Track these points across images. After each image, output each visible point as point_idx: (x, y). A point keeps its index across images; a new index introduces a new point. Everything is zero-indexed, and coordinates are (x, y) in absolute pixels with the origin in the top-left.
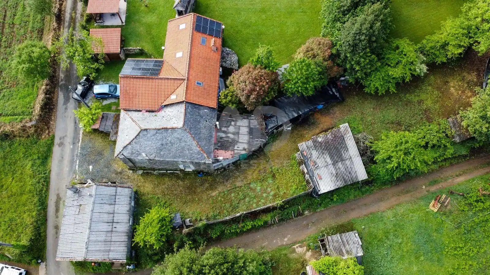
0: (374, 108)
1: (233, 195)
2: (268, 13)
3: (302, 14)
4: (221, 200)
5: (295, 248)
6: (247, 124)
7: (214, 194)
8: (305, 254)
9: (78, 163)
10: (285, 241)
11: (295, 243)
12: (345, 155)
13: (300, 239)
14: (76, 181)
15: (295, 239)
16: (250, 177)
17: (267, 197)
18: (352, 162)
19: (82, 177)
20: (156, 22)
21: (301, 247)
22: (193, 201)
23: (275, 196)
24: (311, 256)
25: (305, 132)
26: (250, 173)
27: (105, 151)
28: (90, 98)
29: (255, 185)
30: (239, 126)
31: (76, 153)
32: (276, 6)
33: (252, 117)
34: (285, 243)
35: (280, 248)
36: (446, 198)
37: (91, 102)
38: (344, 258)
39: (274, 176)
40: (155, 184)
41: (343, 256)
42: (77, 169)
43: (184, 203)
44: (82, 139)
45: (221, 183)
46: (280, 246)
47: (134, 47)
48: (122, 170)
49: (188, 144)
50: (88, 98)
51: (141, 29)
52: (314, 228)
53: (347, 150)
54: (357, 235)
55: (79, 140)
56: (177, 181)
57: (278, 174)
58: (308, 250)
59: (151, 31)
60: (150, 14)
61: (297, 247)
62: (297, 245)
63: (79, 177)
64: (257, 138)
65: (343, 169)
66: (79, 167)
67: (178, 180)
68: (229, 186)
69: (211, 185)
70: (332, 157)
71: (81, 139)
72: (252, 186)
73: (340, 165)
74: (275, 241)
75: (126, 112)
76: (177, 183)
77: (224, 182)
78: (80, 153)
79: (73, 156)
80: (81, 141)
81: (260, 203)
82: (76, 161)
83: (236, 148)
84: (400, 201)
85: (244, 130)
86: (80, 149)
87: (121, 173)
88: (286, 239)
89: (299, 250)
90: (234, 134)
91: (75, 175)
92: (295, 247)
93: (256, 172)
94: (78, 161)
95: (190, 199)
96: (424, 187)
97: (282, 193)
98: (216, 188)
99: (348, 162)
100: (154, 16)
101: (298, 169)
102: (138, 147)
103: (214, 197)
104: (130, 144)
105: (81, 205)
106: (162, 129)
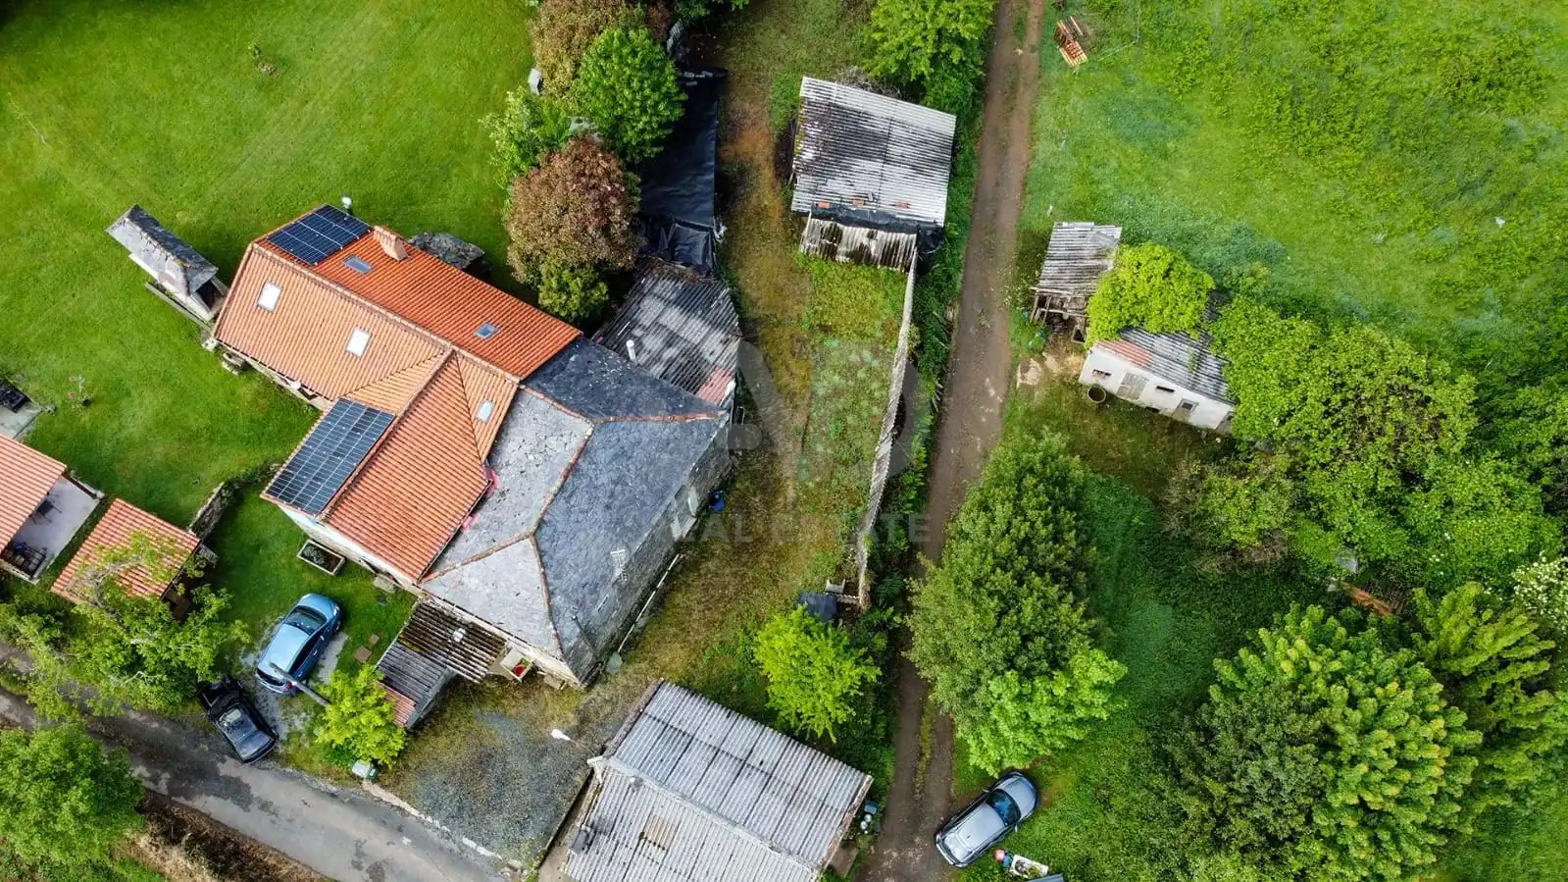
0: (783, 32)
1: (820, 448)
2: (367, 102)
3: (428, 29)
4: (816, 483)
5: (1021, 384)
6: (661, 305)
7: (791, 494)
8: (1046, 370)
9: (472, 844)
10: (996, 395)
11: (1011, 377)
12: (880, 127)
13: (1006, 360)
14: (525, 872)
15: (1002, 372)
16: (796, 384)
17: (870, 370)
18: (903, 124)
19: (525, 846)
20: (168, 401)
21: (1026, 369)
22: (781, 555)
23: (875, 353)
24: (1057, 359)
25: (754, 201)
26: (786, 379)
27: (485, 742)
28: (279, 715)
29: (825, 383)
30: (655, 322)
31: (434, 836)
32: (358, 74)
33: (645, 282)
34: (1000, 399)
35: (1006, 416)
36: (1069, 24)
37: (295, 717)
38: (1110, 268)
39: (826, 329)
40: (676, 635)
42: (489, 854)
43: (775, 582)
44: (401, 798)
45: (771, 462)
46: (1001, 415)
47: (205, 502)
48: (578, 711)
49: (645, 439)
50: (274, 720)
51: (160, 450)
52: (997, 318)
53: (867, 116)
54: (1065, 224)
55: (399, 808)
56: (702, 572)
57: (825, 317)
58: (1041, 360)
59: (186, 429)
60: (124, 403)
61: (1023, 378)
62: (1019, 375)
63: (518, 857)
64: (712, 303)
65: (909, 150)
66: (486, 845)
67: (699, 570)
68: (790, 446)
69: (763, 490)
70: (866, 156)
71: (397, 802)
72: (821, 392)
73: (895, 150)
74: (984, 420)
75: (437, 573)
76: (706, 574)
77: (774, 455)
78: (445, 823)
79: (441, 849)
80: (404, 805)
81: (876, 394)
82: (461, 845)
83: (711, 359)
84: (1026, 111)
85: (673, 318)
86: (429, 819)
87: (584, 720)
88: (992, 392)
89: (1032, 376)
90: (669, 344)
91: (507, 869)
92: (1020, 381)
93: (792, 362)
94: (466, 841)
95: (769, 562)
96: (1020, 51)
97: (879, 334)
98: (778, 480)
99: (897, 131)
100: (140, 394)
101: (838, 268)
102: (573, 577)
103: (798, 498)
104: (550, 594)
105: (643, 834)
106: (566, 477)
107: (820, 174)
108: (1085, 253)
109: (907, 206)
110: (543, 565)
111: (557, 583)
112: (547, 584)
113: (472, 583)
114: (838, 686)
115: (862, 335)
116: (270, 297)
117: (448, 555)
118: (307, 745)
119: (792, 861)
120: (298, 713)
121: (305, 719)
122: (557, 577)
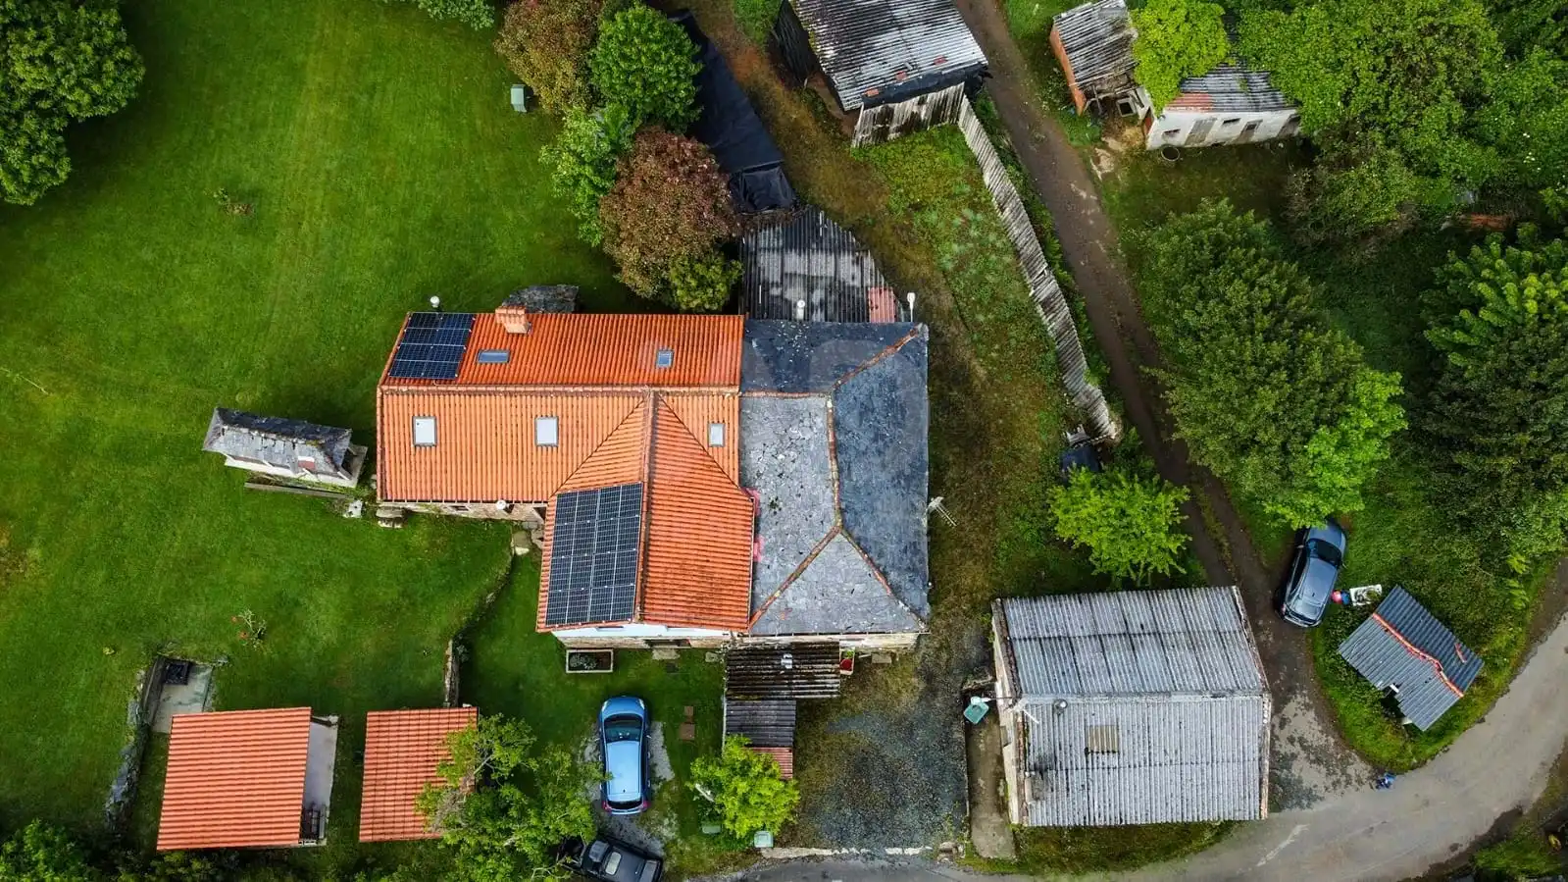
1: (981, 318)
2: (361, 196)
3: (377, 96)
4: (997, 351)
5: (1102, 175)
6: (776, 257)
7: (981, 372)
8: (1113, 152)
9: (897, 851)
10: (1088, 195)
11: (1091, 175)
13: (1078, 161)
14: (961, 849)
15: (1080, 172)
16: (925, 270)
17: (978, 225)
19: (947, 825)
20: (345, 589)
21: (1097, 161)
22: (1008, 432)
23: (974, 207)
24: (1116, 138)
26: (912, 271)
27: (852, 749)
28: (643, 835)
29: (948, 256)
30: (783, 275)
31: (859, 863)
32: (334, 173)
33: (747, 242)
34: (1094, 198)
35: (1107, 210)
37: (660, 828)
38: (1136, 35)
39: (917, 207)
40: (962, 555)
41: (1129, 38)
42: (917, 851)
43: (1017, 459)
44: (806, 846)
45: (946, 353)
46: (1103, 210)
47: (446, 669)
48: (918, 673)
49: (876, 386)
50: (641, 842)
51: (368, 642)
52: (1044, 127)
54: (1064, 15)
55: (811, 857)
56: (949, 484)
57: (912, 197)
58: (1105, 146)
59: (382, 607)
60: (298, 614)
61: (1100, 169)
62: (1095, 168)
63: (945, 838)
64: (818, 232)
66: (910, 844)
67: (944, 484)
68: (953, 329)
69: (955, 381)
70: (880, 30)
71: (805, 852)
72: (950, 266)
73: (899, 14)
74: (1091, 222)
75: (759, 613)
76: (953, 485)
77: (945, 344)
78: (862, 846)
79: (873, 871)
80: (814, 851)
81: (999, 244)
82: (893, 859)
83: (857, 283)
85: (795, 262)
86: (844, 851)
87: (929, 678)
88: (1084, 194)
89: (1106, 164)
90: (810, 289)
91: (942, 855)
92: (1099, 174)
93: (908, 252)
94: (890, 851)
95: (1001, 443)
97: (967, 189)
98: (962, 366)
100: (311, 599)
101: (893, 146)
102: (892, 548)
103: (989, 372)
104: (884, 574)
105: (1087, 749)
106: (836, 458)
107: (851, 66)
108: (1101, 32)
109: (944, 59)
110: (865, 551)
111: (882, 561)
112: (877, 567)
113: (801, 603)
114: (1161, 520)
115: (950, 196)
116: (425, 431)
117: (757, 589)
118: (688, 849)
119: (1239, 698)
120: (660, 823)
121: (670, 825)
122: (881, 555)
